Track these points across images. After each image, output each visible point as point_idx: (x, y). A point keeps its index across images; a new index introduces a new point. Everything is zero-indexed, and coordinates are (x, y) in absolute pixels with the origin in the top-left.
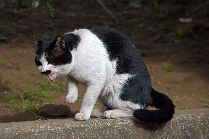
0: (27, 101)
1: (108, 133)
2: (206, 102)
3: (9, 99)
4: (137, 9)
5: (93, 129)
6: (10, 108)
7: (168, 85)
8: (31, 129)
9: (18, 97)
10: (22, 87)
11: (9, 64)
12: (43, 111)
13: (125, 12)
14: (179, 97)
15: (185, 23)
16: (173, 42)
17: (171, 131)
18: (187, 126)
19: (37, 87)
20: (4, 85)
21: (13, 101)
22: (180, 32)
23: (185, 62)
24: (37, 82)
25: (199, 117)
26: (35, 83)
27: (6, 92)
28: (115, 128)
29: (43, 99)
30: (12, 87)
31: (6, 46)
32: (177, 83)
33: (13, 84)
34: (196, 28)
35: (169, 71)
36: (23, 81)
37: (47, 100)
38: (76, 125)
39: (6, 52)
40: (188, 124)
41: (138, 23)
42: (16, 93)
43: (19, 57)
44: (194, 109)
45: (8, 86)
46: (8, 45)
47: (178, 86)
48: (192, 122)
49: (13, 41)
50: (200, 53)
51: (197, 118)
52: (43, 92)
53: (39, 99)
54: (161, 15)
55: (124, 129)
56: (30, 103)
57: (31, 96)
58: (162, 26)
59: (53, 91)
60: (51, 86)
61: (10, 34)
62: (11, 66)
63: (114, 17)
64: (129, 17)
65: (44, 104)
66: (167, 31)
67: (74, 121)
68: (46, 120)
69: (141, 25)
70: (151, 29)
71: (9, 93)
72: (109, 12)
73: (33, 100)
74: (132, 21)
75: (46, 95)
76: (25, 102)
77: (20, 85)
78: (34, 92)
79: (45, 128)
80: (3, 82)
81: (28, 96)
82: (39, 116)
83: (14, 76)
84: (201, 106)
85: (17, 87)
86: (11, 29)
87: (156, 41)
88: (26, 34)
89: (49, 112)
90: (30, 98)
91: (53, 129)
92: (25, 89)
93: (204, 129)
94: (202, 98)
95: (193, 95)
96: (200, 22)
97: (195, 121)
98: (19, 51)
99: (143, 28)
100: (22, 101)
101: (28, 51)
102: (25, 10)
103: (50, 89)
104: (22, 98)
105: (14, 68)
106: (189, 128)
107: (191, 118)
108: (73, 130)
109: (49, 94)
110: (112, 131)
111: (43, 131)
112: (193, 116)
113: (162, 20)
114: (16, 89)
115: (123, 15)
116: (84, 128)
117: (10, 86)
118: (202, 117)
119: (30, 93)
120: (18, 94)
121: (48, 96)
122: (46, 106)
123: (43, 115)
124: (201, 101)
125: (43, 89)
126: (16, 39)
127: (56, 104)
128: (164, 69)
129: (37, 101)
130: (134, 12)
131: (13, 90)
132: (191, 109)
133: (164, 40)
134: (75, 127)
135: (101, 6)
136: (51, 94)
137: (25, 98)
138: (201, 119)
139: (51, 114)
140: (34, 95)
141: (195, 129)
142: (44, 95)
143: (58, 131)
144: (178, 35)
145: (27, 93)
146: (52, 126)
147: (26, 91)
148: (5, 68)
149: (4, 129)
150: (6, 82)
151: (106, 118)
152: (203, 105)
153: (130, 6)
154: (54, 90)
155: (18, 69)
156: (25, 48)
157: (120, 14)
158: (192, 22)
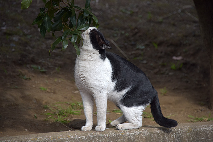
0: (61, 116)
1: (119, 141)
2: (191, 118)
3: (48, 115)
4: (142, 50)
5: (109, 138)
6: (48, 122)
7: (164, 106)
8: (63, 137)
9: (55, 114)
10: (58, 106)
11: (48, 90)
12: (72, 124)
13: (133, 52)
14: (172, 115)
15: (177, 60)
16: (168, 74)
17: (165, 139)
18: (177, 136)
19: (69, 107)
20: (44, 105)
21: (50, 117)
22: (173, 67)
23: (177, 89)
24: (68, 103)
25: (186, 129)
26: (67, 104)
27: (45, 110)
28: (125, 137)
29: (72, 116)
30: (50, 106)
31: (46, 76)
32: (170, 104)
33: (51, 104)
34: (185, 64)
35: (165, 95)
36: (59, 102)
37: (76, 116)
38: (96, 135)
39: (46, 81)
40: (178, 134)
41: (143, 60)
42: (53, 111)
43: (55, 84)
44: (182, 123)
45: (47, 106)
46: (48, 76)
47: (172, 106)
48: (180, 133)
49: (52, 73)
50: (187, 82)
51: (184, 130)
52: (73, 110)
53: (69, 115)
54: (159, 54)
55: (131, 137)
56: (63, 118)
57: (64, 113)
58: (160, 62)
59: (80, 110)
60: (79, 106)
61: (49, 68)
62: (49, 91)
63: (125, 55)
64: (136, 56)
65: (74, 119)
66: (163, 66)
67: (94, 132)
68: (74, 131)
69: (145, 62)
70: (152, 64)
71: (47, 111)
72: (121, 52)
73: (65, 116)
74: (138, 58)
75: (75, 113)
76: (59, 117)
77: (56, 105)
78: (66, 110)
79: (74, 137)
80: (44, 103)
81: (62, 113)
82: (70, 128)
83: (51, 98)
84: (188, 121)
85: (54, 106)
86: (50, 64)
87: (156, 74)
88: (61, 67)
89: (77, 125)
90: (63, 115)
91: (79, 138)
92: (59, 108)
93: (189, 138)
94: (188, 115)
95: (182, 113)
96: (188, 60)
97: (182, 132)
98: (56, 80)
99: (146, 64)
100: (57, 117)
101: (62, 80)
102: (60, 50)
103: (78, 108)
104: (57, 114)
105: (52, 92)
106: (178, 137)
107: (180, 129)
108: (94, 138)
109: (77, 111)
110: (122, 139)
111: (72, 139)
112: (181, 129)
113: (160, 57)
114: (53, 108)
115: (132, 54)
116: (102, 136)
117: (49, 106)
118: (188, 129)
119: (63, 111)
120: (54, 111)
121: (76, 113)
122: (74, 120)
123: (72, 127)
124: (187, 118)
125: (73, 108)
126: (54, 71)
127: (82, 119)
128: (161, 93)
129: (68, 116)
130: (140, 52)
131: (50, 108)
132: (180, 123)
133: (162, 72)
134: (95, 136)
135: (116, 47)
136: (79, 112)
137: (59, 115)
138: (187, 130)
139: (78, 126)
140: (66, 112)
141: (183, 138)
142: (73, 112)
143: (83, 139)
144: (171, 69)
145: (61, 111)
146: (78, 135)
147: (60, 109)
148: (45, 93)
149: (43, 138)
150: (46, 103)
151: (118, 129)
152: (189, 121)
153: (137, 47)
154: (81, 108)
155: (54, 93)
156: (60, 78)
157: (130, 53)
158: (182, 60)
